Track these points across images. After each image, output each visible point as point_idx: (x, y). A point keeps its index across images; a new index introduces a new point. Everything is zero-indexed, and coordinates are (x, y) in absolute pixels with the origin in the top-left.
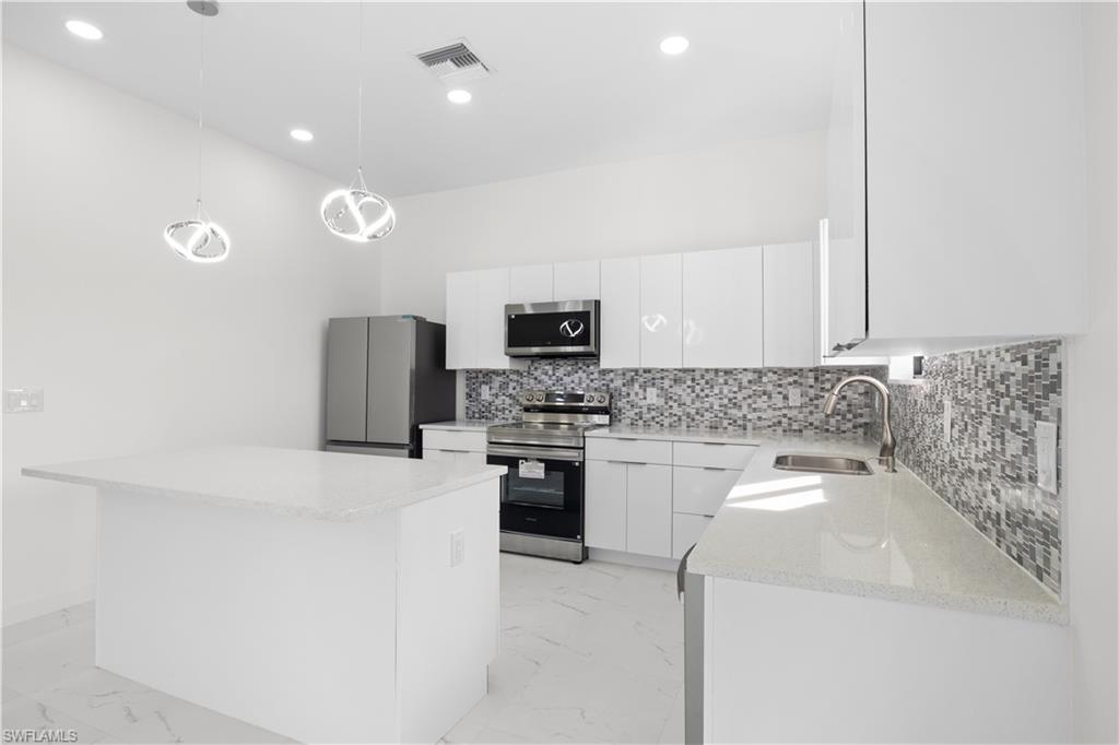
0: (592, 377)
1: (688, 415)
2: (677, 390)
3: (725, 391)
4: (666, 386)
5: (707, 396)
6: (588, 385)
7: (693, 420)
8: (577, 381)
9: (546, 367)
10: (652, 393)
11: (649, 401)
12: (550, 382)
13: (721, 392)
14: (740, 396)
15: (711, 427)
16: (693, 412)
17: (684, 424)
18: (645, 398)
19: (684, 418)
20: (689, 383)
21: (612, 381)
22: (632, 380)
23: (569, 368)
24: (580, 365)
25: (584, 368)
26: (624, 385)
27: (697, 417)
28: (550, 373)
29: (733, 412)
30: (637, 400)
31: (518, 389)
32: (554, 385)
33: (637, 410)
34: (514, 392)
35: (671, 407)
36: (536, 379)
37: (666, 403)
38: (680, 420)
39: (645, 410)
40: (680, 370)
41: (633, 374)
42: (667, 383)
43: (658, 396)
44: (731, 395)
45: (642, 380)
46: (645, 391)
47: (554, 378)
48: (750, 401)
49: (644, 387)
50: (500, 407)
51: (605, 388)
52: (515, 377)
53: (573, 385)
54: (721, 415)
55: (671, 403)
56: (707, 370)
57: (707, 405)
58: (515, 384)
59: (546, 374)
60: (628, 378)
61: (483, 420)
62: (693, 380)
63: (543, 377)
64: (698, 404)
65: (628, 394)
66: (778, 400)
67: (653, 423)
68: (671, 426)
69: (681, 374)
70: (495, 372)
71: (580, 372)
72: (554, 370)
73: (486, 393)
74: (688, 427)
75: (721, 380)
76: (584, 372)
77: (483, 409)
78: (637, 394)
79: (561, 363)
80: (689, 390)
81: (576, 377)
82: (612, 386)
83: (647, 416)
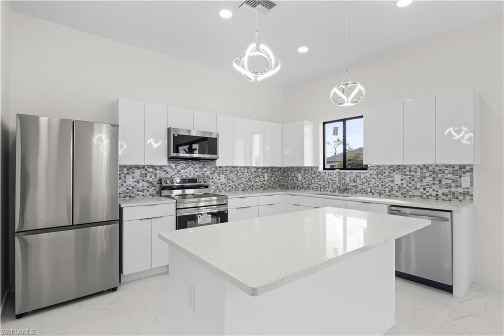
0: (196, 170)
1: (235, 185)
2: (232, 175)
3: (247, 175)
4: (228, 174)
5: (241, 178)
6: (194, 174)
7: (237, 188)
8: (188, 172)
9: (172, 165)
10: (222, 176)
11: (221, 181)
12: (174, 173)
13: (246, 176)
14: (251, 177)
15: (243, 190)
16: (237, 184)
17: (234, 190)
18: (220, 180)
19: (234, 187)
20: (236, 173)
21: (205, 172)
22: (214, 171)
23: (184, 165)
24: (190, 164)
25: (192, 165)
26: (211, 174)
27: (238, 186)
28: (174, 168)
29: (249, 183)
30: (216, 180)
31: (153, 176)
32: (176, 174)
33: (216, 185)
34: (151, 179)
35: (229, 183)
36: (165, 171)
37: (228, 181)
38: (232, 188)
39: (219, 185)
40: (232, 167)
41: (215, 168)
42: (228, 172)
43: (225, 178)
44: (249, 177)
45: (218, 171)
46: (220, 176)
47: (176, 170)
48: (254, 179)
49: (219, 174)
50: (141, 189)
51: (202, 175)
52: (151, 170)
53: (186, 174)
54: (246, 185)
55: (229, 181)
56: (242, 167)
57: (241, 181)
58: (151, 174)
59: (171, 168)
60: (213, 170)
61: (128, 198)
62: (237, 171)
63: (169, 169)
64: (239, 181)
65: (213, 178)
66: (262, 178)
67: (222, 191)
68: (229, 191)
69: (233, 169)
70: (138, 167)
71: (190, 167)
72: (176, 166)
73: (130, 180)
74: (235, 191)
75: (246, 171)
76: (192, 167)
77: (127, 191)
78: (216, 178)
79: (179, 162)
80: (236, 175)
81: (188, 170)
82: (205, 174)
83: (220, 188)
